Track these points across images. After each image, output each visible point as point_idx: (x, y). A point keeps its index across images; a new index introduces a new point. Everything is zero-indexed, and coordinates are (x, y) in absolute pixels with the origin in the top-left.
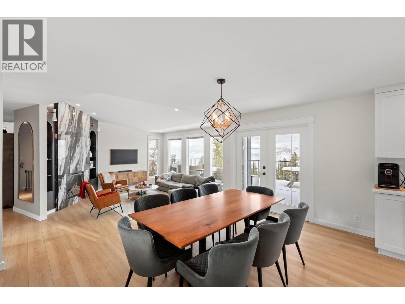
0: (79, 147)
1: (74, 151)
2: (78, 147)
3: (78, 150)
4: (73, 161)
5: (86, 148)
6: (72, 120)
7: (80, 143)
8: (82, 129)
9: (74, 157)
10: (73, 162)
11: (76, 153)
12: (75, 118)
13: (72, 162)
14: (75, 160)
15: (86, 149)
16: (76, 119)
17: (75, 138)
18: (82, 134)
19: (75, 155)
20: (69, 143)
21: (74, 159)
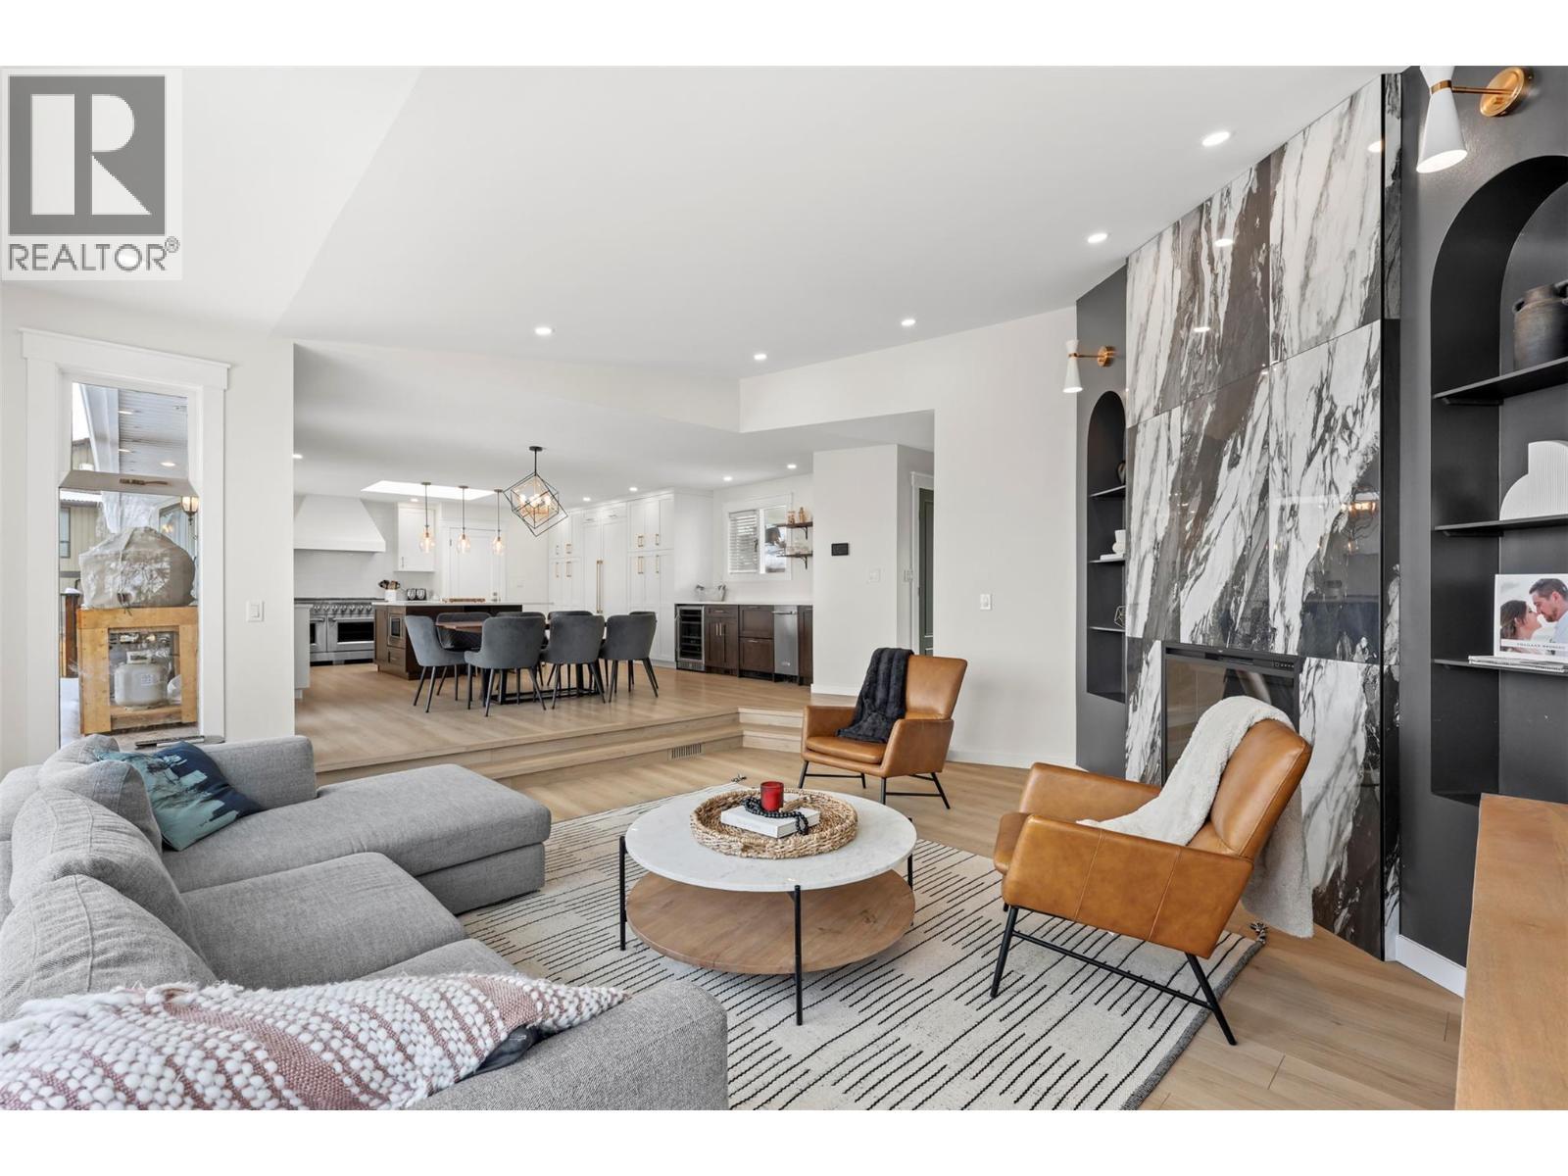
0: (1242, 461)
1: (1209, 497)
2: (1234, 463)
3: (1235, 484)
4: (1198, 564)
5: (1322, 442)
6: (1192, 298)
7: (1255, 427)
8: (1278, 296)
9: (1204, 539)
10: (1198, 572)
11: (1220, 510)
12: (1212, 270)
13: (1193, 570)
14: (1211, 558)
15: (1318, 459)
16: (1219, 270)
17: (1210, 409)
18: (1276, 336)
19: (1211, 527)
20: (1177, 454)
21: (1206, 557)
